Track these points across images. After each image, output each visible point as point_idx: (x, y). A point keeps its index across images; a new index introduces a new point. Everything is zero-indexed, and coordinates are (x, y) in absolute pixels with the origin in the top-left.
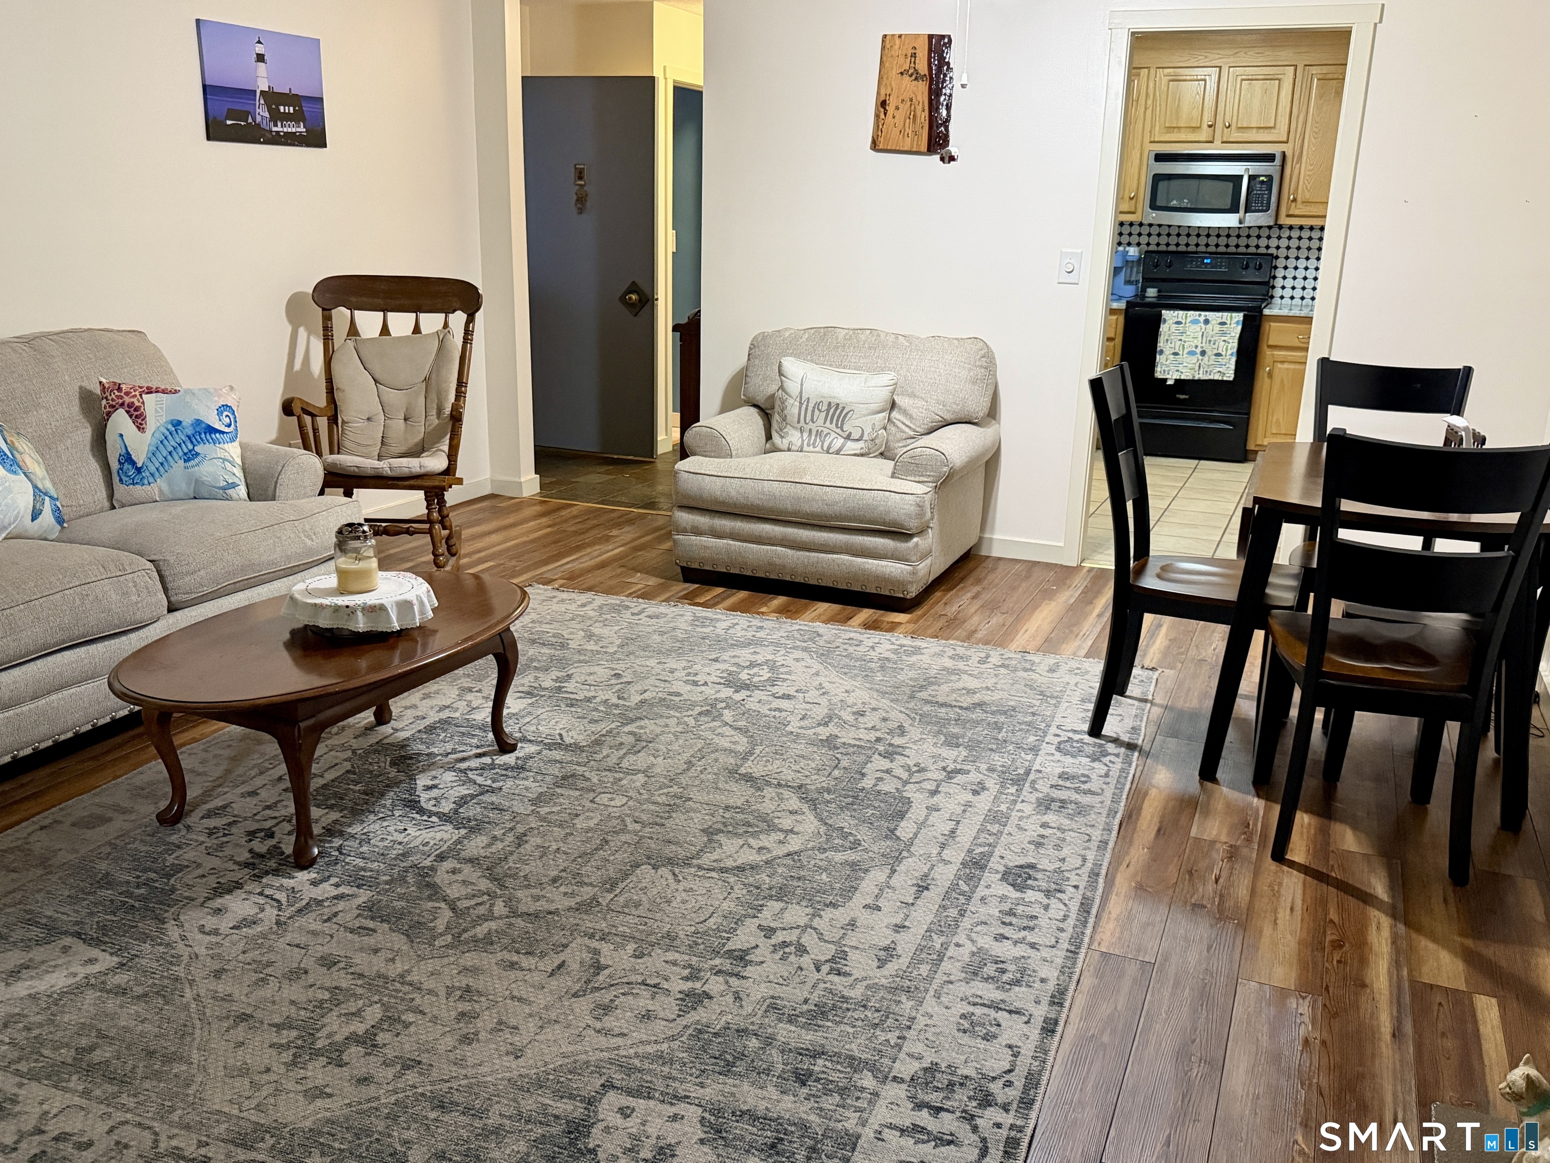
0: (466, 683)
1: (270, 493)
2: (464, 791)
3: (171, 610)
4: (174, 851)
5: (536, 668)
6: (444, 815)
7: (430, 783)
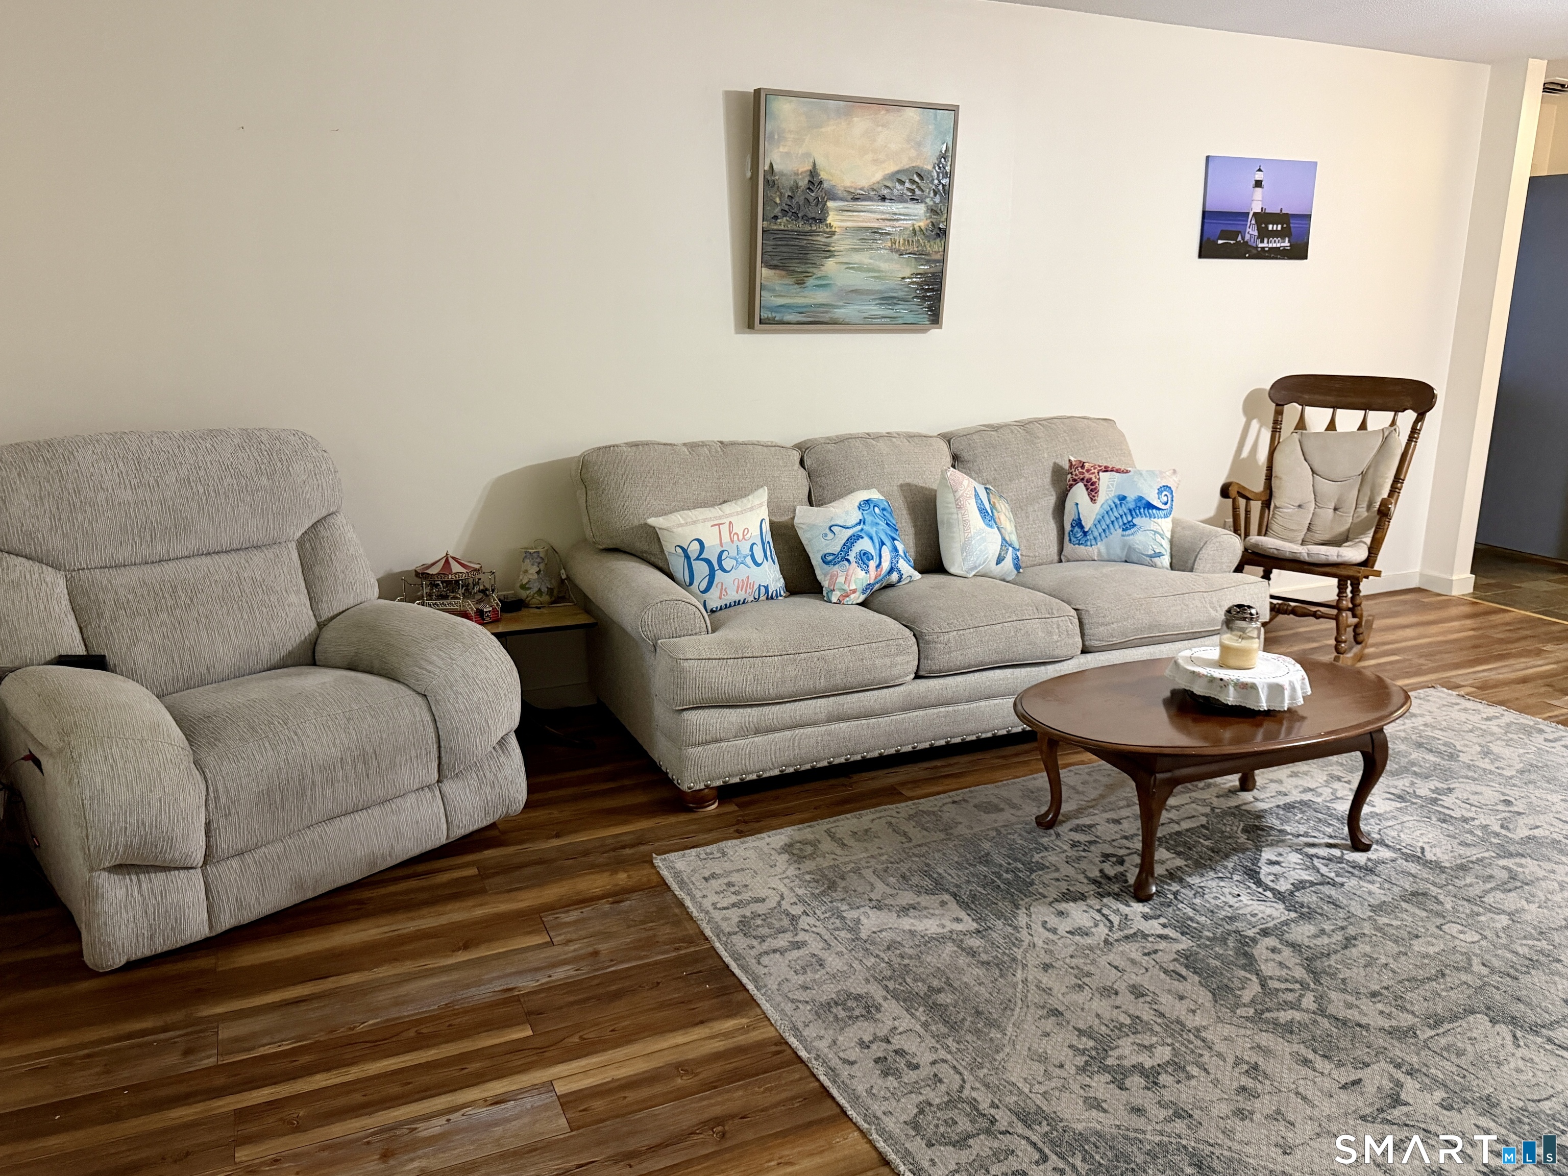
0: (1337, 771)
1: (1190, 565)
2: (1306, 876)
3: (1084, 652)
4: (1041, 851)
5: (1415, 773)
6: (1279, 893)
7: (1274, 858)
